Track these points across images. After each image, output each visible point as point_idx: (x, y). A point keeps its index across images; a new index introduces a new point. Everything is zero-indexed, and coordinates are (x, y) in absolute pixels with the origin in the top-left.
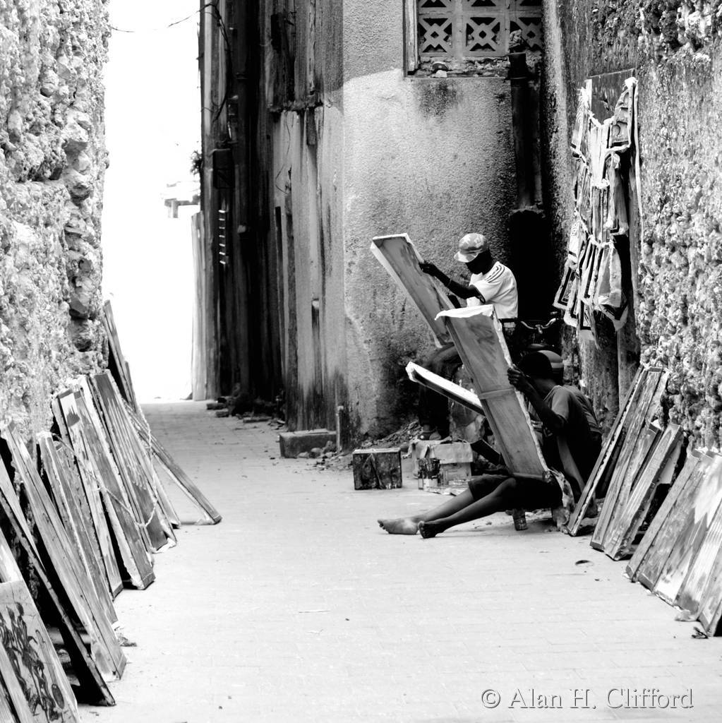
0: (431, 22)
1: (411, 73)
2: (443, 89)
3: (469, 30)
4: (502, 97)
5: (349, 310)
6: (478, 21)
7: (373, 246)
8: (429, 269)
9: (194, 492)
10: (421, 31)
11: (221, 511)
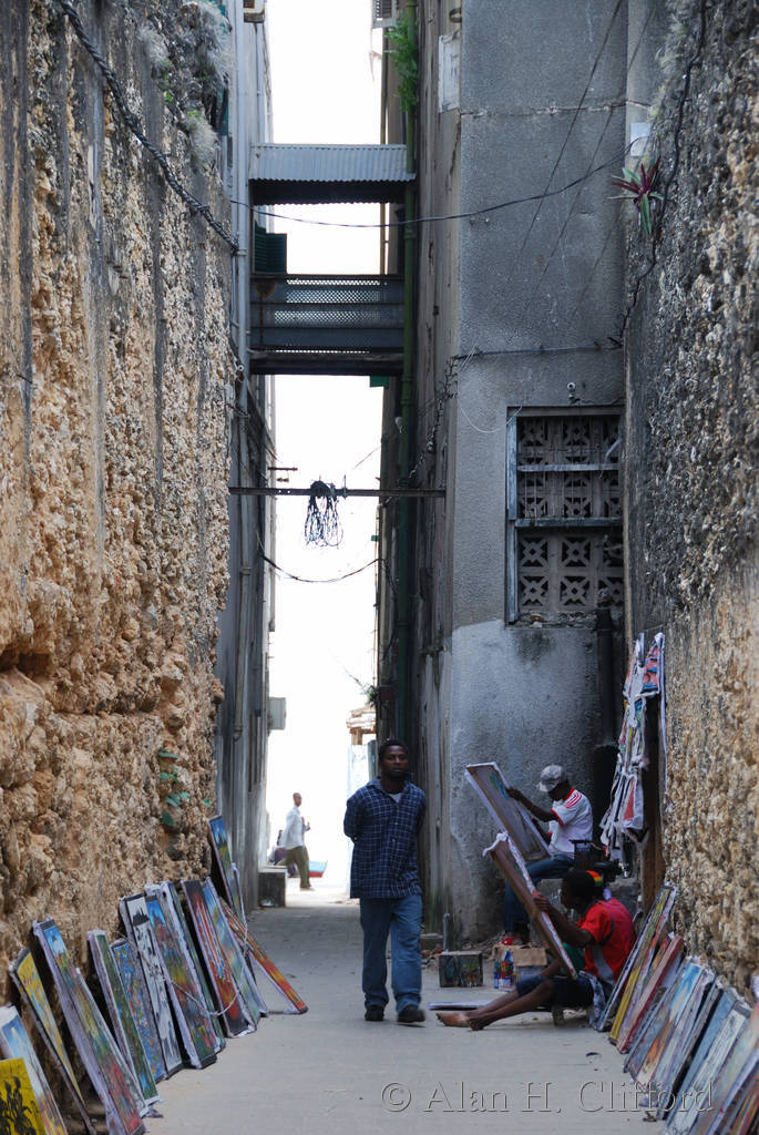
0: (530, 579)
1: (511, 624)
2: (538, 637)
3: (563, 587)
4: (589, 646)
5: (453, 829)
6: (571, 579)
7: (467, 773)
8: (514, 794)
9: (284, 987)
10: (521, 587)
11: (307, 1003)
